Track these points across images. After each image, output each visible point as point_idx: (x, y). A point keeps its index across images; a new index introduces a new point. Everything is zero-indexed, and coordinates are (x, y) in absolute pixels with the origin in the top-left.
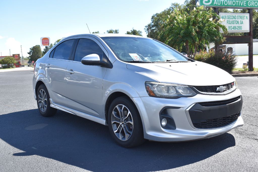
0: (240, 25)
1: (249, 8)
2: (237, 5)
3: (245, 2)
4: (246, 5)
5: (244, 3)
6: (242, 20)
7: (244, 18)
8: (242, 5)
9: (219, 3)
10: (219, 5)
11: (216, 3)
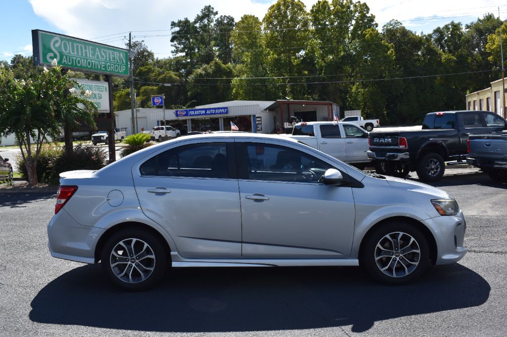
0: (98, 101)
1: (108, 73)
2: (93, 67)
3: (103, 64)
4: (104, 69)
5: (102, 66)
6: (100, 93)
7: (102, 90)
8: (99, 68)
9: (70, 62)
10: (69, 65)
11: (66, 61)
